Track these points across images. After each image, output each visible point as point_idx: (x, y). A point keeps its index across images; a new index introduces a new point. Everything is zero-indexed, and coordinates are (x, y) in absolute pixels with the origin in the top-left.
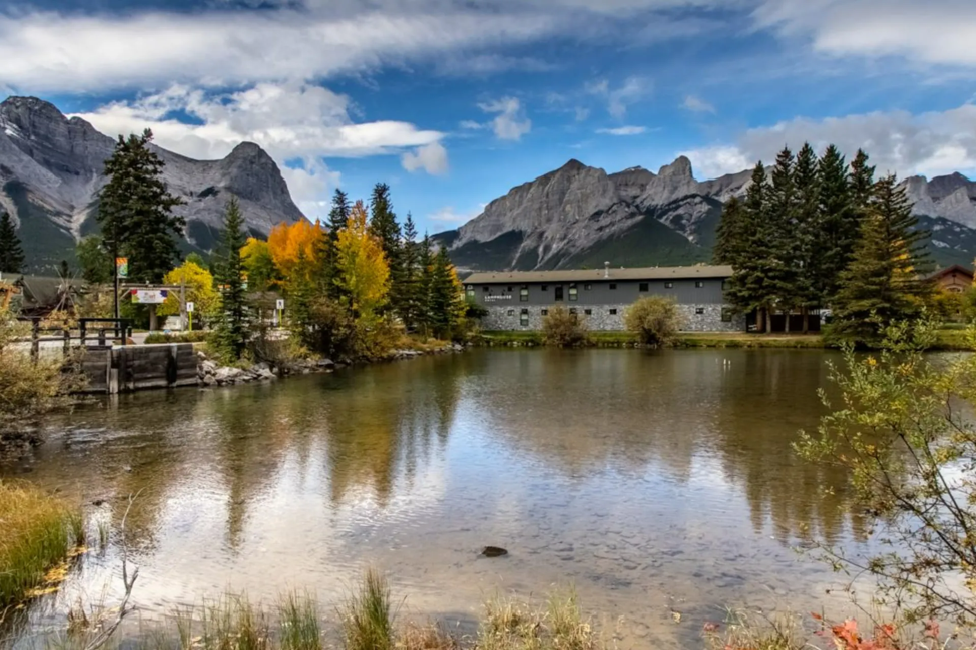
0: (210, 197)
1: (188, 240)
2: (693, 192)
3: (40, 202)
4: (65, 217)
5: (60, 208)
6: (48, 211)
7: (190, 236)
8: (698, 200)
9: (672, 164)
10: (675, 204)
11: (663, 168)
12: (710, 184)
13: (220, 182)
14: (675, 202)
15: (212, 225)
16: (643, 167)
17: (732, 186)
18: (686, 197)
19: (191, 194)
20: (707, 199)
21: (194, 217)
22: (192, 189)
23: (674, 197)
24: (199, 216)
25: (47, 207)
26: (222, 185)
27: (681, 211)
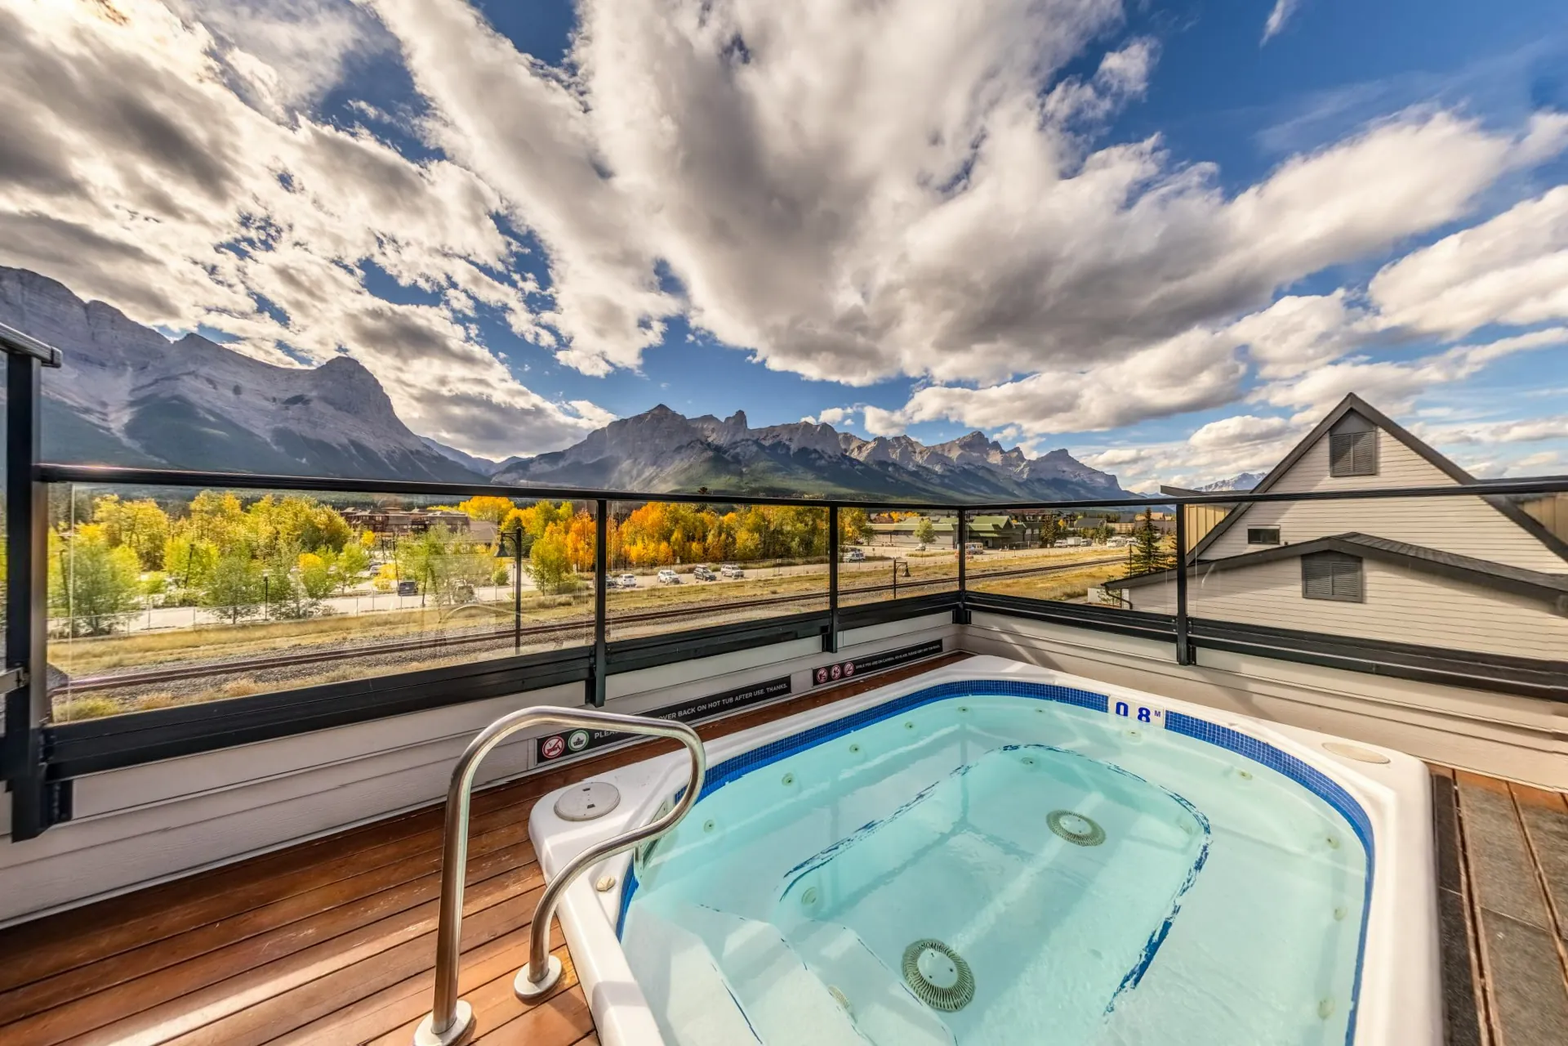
0: (300, 405)
1: (275, 447)
2: (748, 437)
3: (58, 397)
4: (98, 415)
5: (86, 404)
6: (72, 407)
7: (276, 445)
8: (750, 443)
9: (734, 417)
10: (735, 444)
11: (728, 419)
12: (760, 430)
13: (311, 391)
14: (735, 443)
15: (304, 434)
16: (715, 416)
17: (775, 434)
18: (743, 440)
19: (274, 400)
20: (756, 442)
21: (281, 425)
22: (275, 395)
23: (733, 441)
24: (287, 425)
25: (69, 402)
26: (314, 394)
27: (738, 450)
